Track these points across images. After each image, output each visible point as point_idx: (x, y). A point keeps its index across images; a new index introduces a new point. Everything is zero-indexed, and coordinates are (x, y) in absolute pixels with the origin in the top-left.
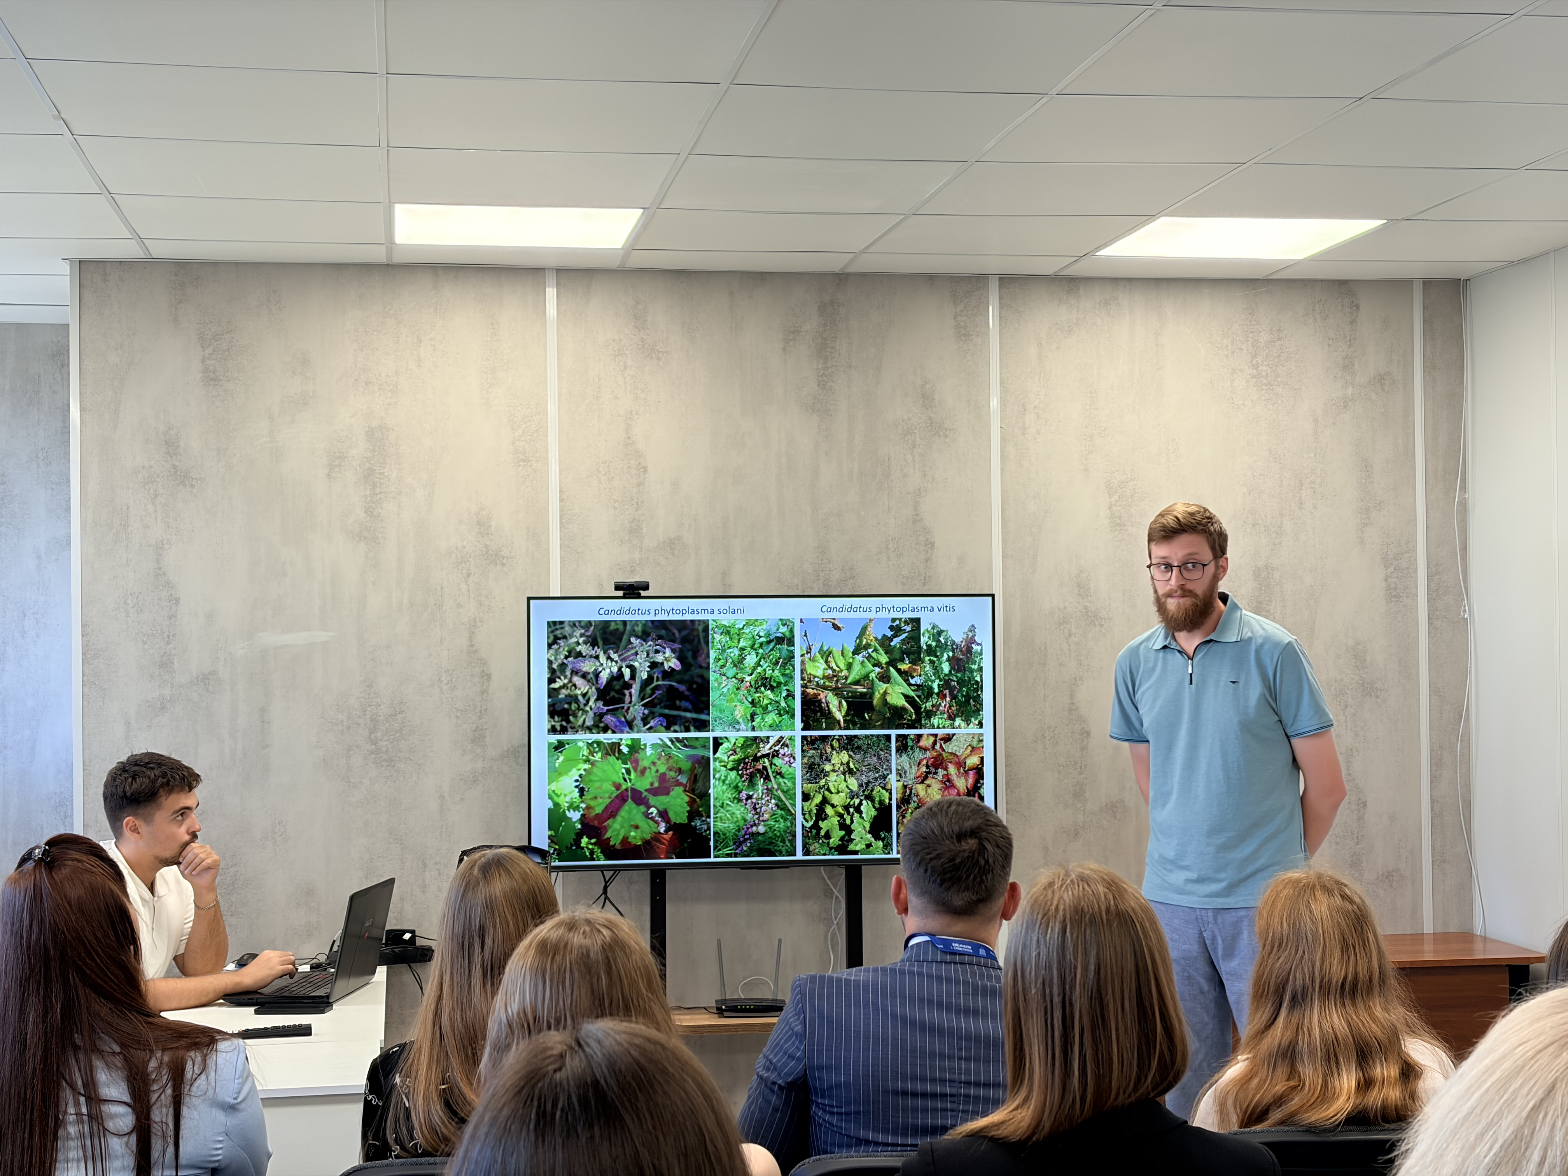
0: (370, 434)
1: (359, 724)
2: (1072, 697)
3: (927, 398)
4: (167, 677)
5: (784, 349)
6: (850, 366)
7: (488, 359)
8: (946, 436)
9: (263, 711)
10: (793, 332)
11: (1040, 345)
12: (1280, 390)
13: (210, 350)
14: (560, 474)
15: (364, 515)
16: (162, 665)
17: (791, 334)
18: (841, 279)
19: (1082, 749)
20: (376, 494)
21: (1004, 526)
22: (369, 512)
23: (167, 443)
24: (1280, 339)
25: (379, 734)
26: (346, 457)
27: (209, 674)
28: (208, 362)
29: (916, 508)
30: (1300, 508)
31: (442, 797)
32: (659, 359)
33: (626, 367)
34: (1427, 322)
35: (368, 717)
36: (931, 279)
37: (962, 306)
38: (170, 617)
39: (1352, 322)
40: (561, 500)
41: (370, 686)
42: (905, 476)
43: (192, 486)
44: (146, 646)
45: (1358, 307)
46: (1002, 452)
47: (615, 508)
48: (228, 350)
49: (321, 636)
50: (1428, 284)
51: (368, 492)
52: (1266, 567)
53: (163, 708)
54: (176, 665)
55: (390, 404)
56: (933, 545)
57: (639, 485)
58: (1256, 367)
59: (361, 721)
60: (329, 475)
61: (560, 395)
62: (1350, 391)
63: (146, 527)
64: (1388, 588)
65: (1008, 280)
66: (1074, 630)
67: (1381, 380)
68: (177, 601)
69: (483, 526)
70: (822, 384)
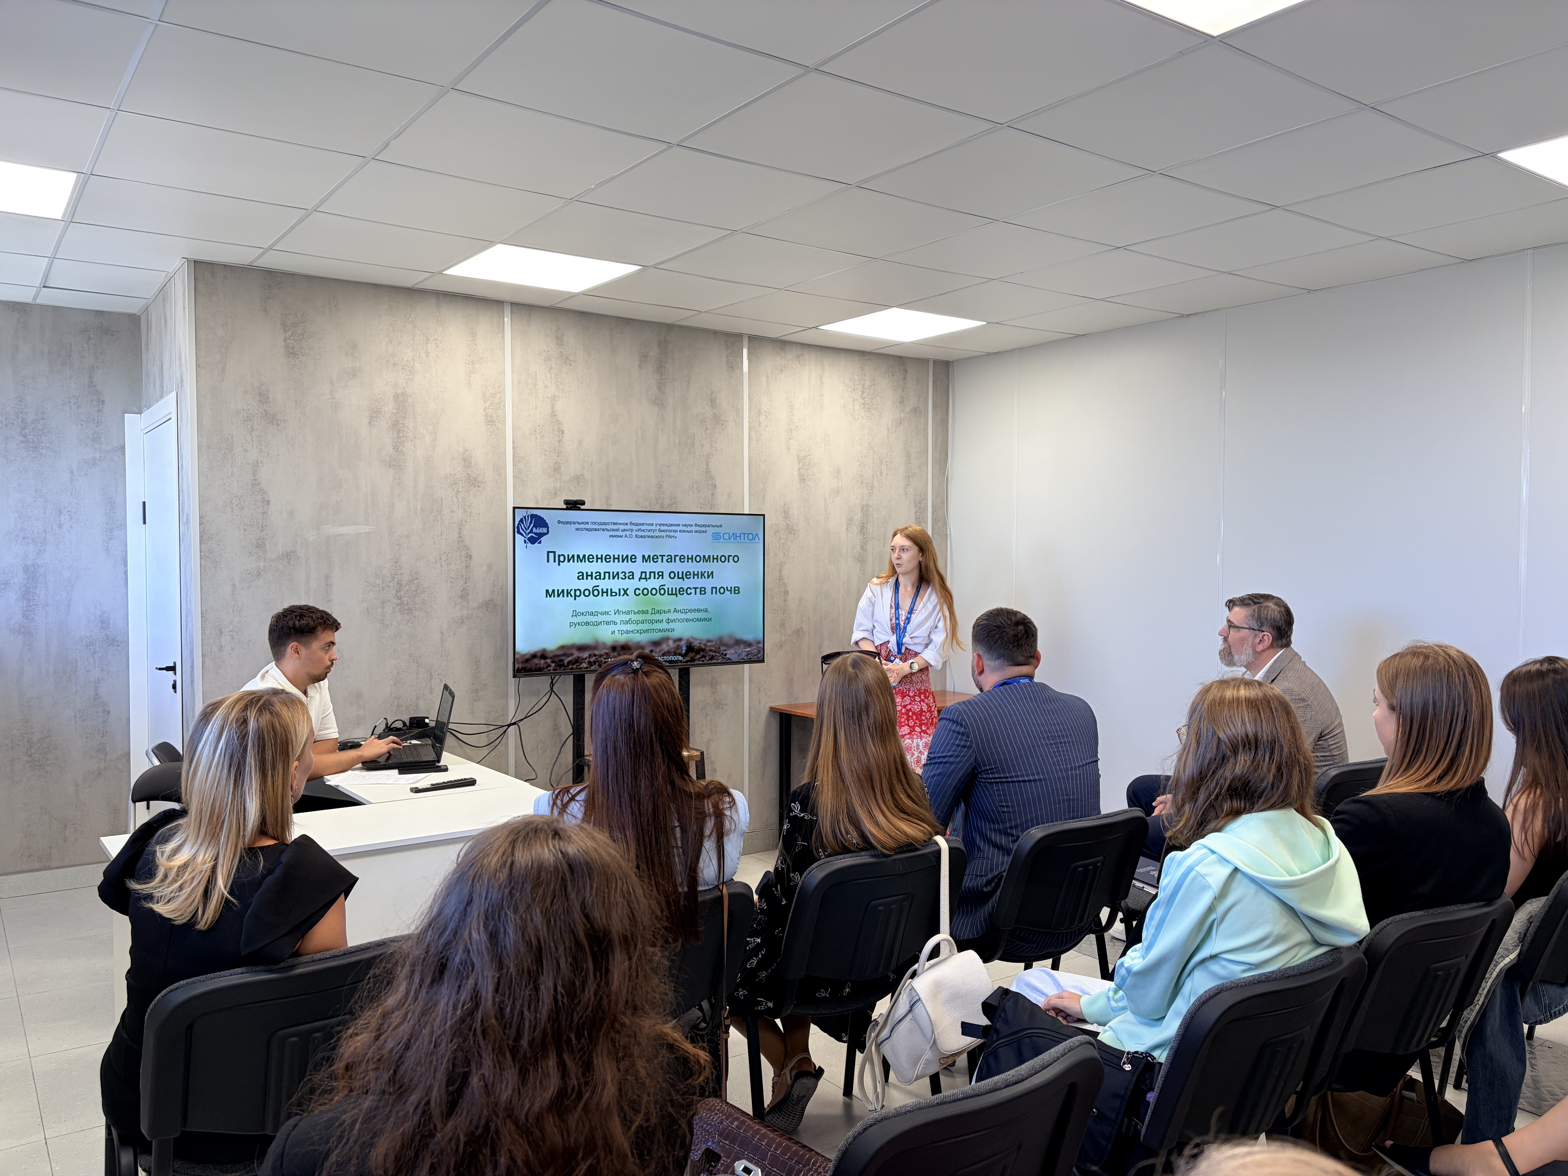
0: (396, 397)
1: (389, 587)
2: (780, 572)
3: (713, 402)
4: (261, 554)
5: (640, 366)
6: (674, 380)
7: (469, 356)
8: (722, 424)
9: (327, 577)
10: (644, 356)
11: (767, 377)
12: (873, 411)
13: (290, 333)
14: (513, 430)
15: (392, 450)
16: (258, 546)
17: (644, 358)
18: (670, 327)
19: (785, 601)
20: (400, 437)
21: (750, 477)
22: (396, 448)
23: (260, 394)
24: (874, 385)
25: (402, 593)
26: (380, 412)
27: (291, 552)
28: (288, 341)
29: (707, 464)
30: (881, 475)
31: (442, 633)
32: (570, 365)
33: (551, 368)
34: (934, 383)
35: (395, 582)
36: (715, 333)
37: (730, 351)
38: (263, 513)
39: (904, 379)
40: (514, 448)
41: (396, 562)
42: (702, 446)
43: (278, 425)
44: (246, 533)
45: (907, 371)
46: (749, 436)
47: (545, 455)
48: (303, 334)
49: (364, 529)
50: (935, 362)
51: (395, 436)
52: (866, 505)
53: (259, 575)
54: (268, 546)
55: (409, 379)
56: (715, 486)
57: (559, 441)
58: (864, 399)
59: (391, 584)
60: (370, 423)
61: (513, 382)
62: (902, 415)
63: (246, 451)
64: (916, 518)
65: (753, 339)
66: (782, 536)
67: (915, 410)
68: (268, 503)
69: (467, 461)
70: (659, 389)
